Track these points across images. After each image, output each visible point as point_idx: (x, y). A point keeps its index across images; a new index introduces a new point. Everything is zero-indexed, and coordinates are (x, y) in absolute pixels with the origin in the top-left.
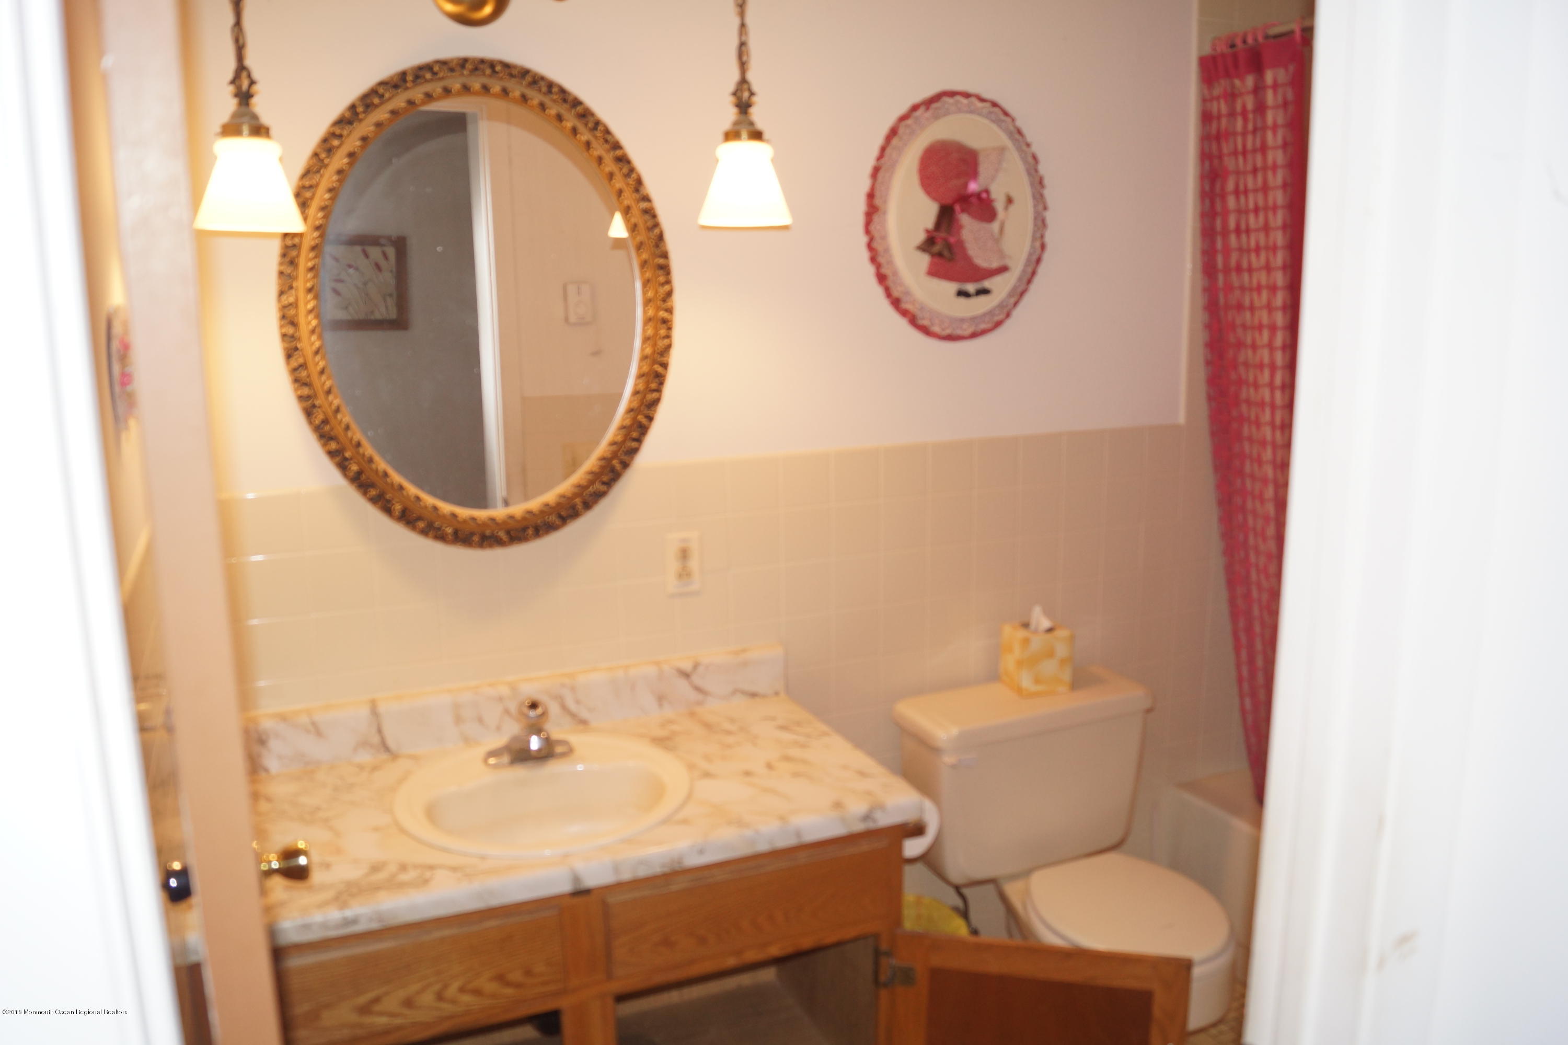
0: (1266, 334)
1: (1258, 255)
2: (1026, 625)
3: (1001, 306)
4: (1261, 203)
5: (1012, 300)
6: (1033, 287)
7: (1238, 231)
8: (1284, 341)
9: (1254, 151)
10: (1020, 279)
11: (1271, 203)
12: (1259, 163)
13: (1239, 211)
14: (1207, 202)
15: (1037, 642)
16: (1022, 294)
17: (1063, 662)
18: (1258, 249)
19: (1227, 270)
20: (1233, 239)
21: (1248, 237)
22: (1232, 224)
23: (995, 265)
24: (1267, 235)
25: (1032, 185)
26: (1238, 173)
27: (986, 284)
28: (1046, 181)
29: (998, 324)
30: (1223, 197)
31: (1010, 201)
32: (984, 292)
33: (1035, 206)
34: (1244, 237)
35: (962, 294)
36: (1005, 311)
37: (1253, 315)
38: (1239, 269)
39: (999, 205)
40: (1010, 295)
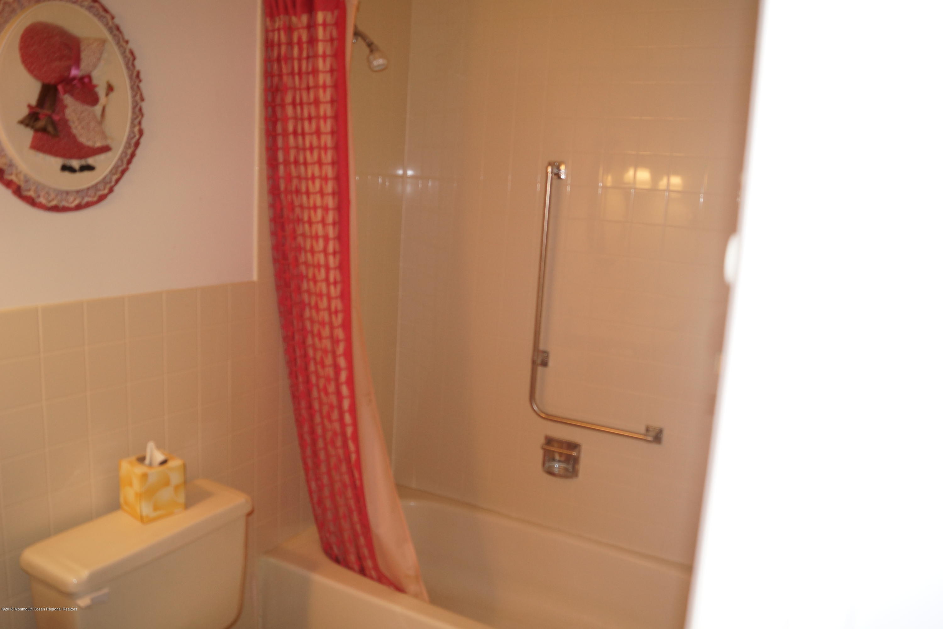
0: (319, 212)
1: (312, 153)
2: (142, 460)
3: (104, 181)
4: (313, 113)
5: (115, 178)
6: (132, 166)
7: (295, 133)
8: (334, 220)
9: (308, 73)
10: (121, 159)
11: (322, 113)
12: (311, 84)
13: (295, 118)
14: (270, 109)
15: (155, 473)
16: (123, 172)
17: (177, 488)
18: (311, 149)
19: (286, 163)
20: (291, 139)
21: (304, 139)
22: (291, 128)
23: (98, 144)
24: (319, 138)
25: (131, 77)
26: (294, 89)
27: (91, 161)
28: (142, 76)
29: (102, 198)
30: (283, 106)
31: (110, 88)
32: (90, 168)
33: (134, 96)
34: (300, 139)
35: (65, 168)
36: (108, 186)
37: (308, 198)
38: (296, 162)
39: (101, 91)
40: (112, 173)
